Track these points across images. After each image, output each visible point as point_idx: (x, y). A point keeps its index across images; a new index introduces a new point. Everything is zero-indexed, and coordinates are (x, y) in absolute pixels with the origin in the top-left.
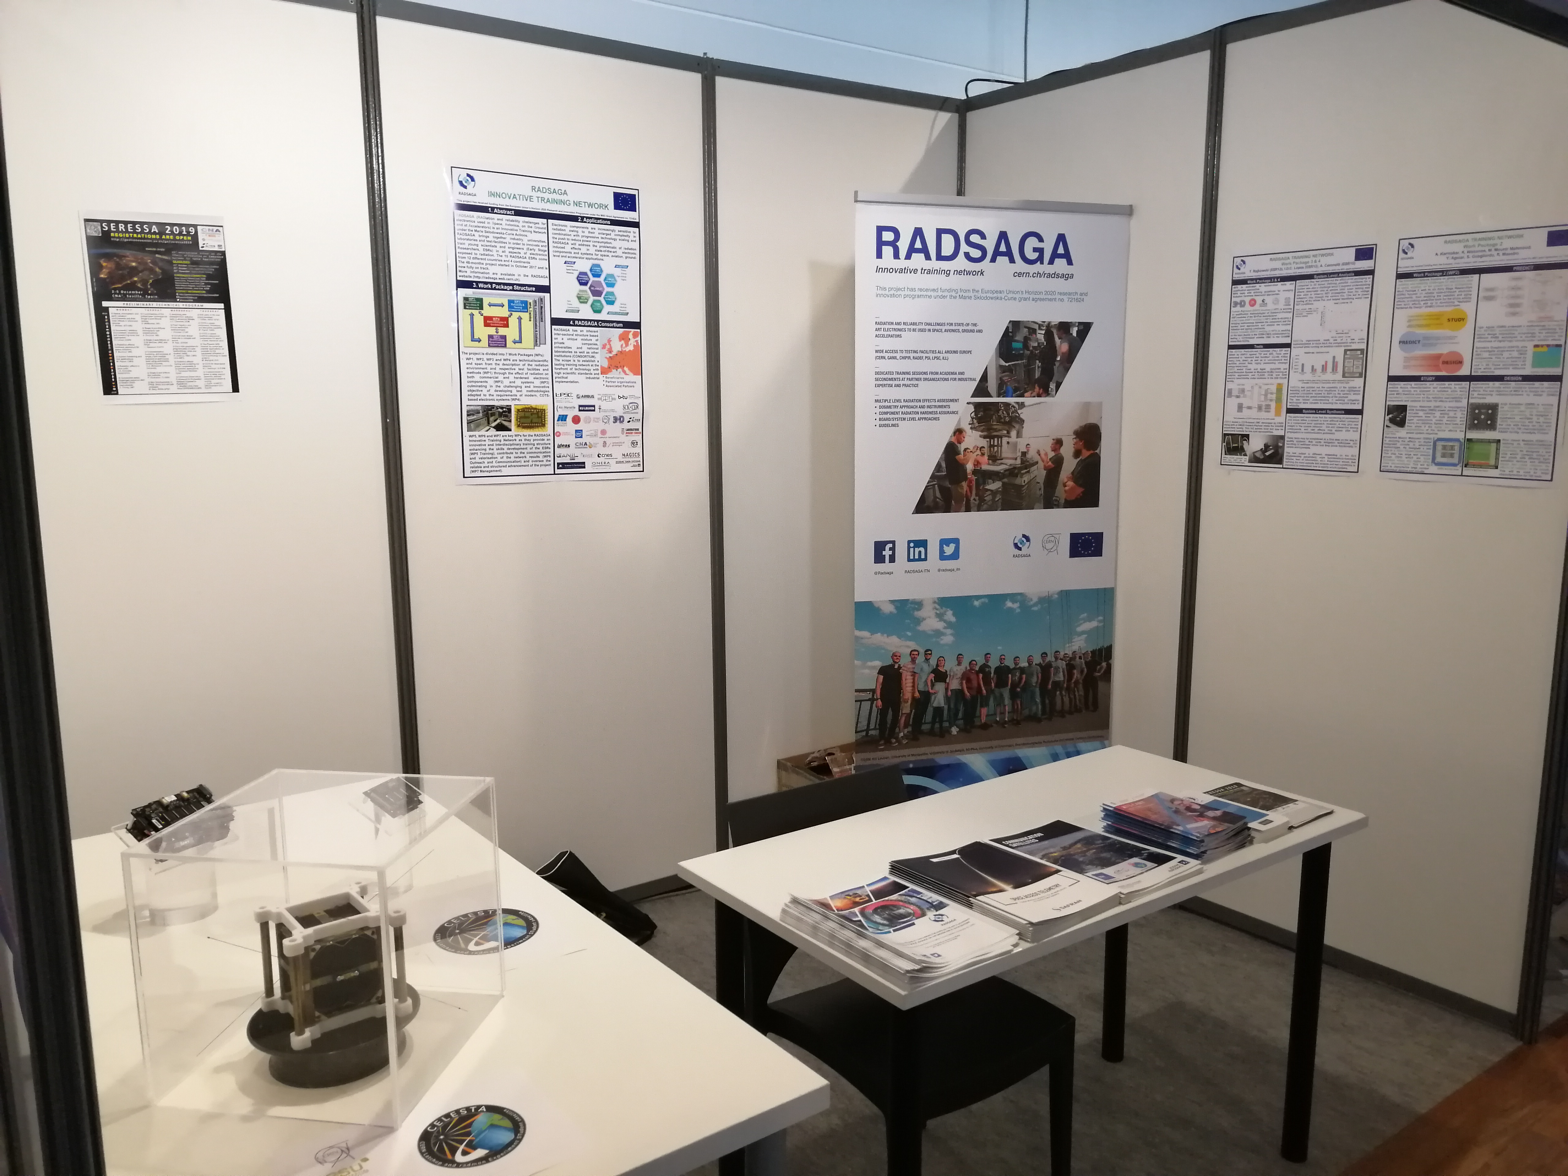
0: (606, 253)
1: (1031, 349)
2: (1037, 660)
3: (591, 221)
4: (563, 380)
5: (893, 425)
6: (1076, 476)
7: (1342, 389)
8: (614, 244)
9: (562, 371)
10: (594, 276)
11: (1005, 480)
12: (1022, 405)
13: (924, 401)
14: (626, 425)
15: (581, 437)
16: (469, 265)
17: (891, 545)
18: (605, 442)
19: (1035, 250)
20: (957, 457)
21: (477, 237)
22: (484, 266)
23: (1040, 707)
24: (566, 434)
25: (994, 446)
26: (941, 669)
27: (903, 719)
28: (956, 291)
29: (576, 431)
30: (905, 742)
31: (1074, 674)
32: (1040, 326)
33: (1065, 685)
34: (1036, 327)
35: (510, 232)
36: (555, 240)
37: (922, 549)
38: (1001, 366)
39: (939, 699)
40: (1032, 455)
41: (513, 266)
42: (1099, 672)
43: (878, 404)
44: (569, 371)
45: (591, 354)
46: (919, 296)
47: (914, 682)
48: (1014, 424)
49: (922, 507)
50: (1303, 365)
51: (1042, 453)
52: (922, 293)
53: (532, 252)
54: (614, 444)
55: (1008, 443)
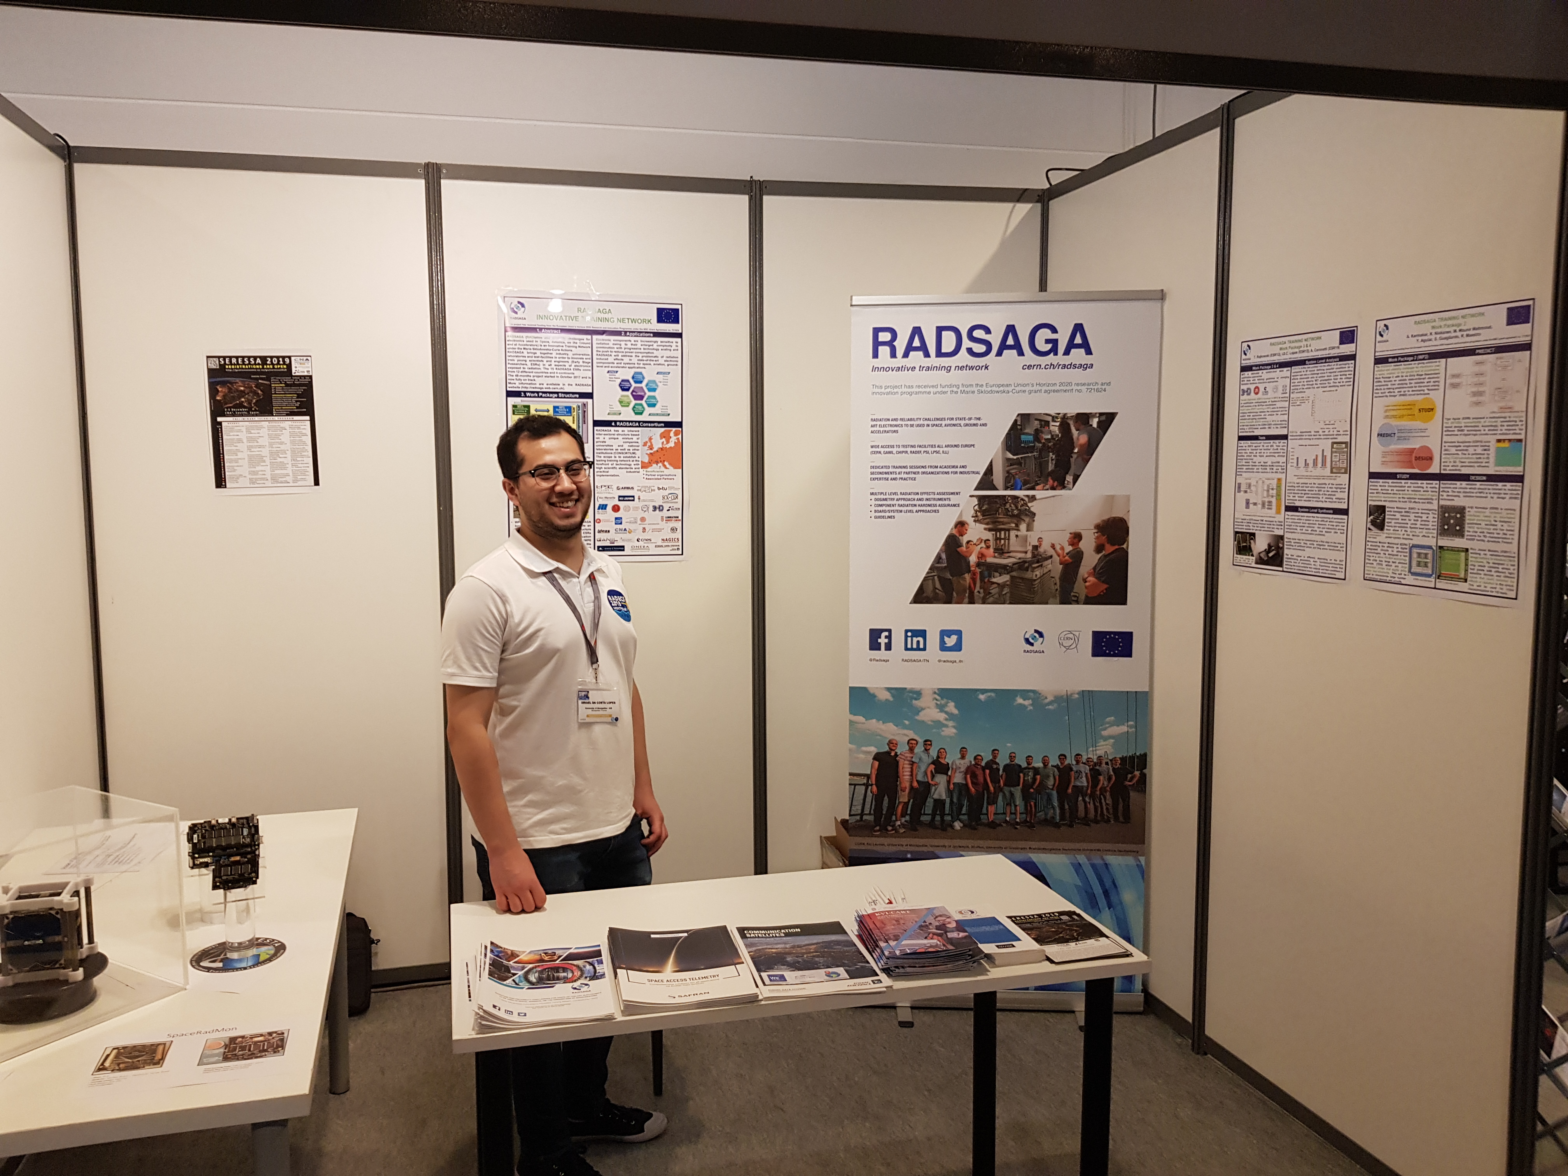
0: (648, 362)
1: (1043, 441)
2: (1054, 761)
3: (634, 334)
4: (604, 474)
5: (890, 517)
6: (1098, 572)
7: (1330, 486)
8: (656, 353)
9: (603, 466)
10: (636, 382)
11: (1014, 574)
12: (1033, 498)
13: (922, 494)
14: (665, 513)
15: (621, 523)
16: (518, 378)
17: (887, 634)
18: (644, 528)
19: (1048, 341)
20: (959, 549)
21: (525, 354)
22: (532, 378)
23: (1058, 811)
24: (608, 521)
25: (1000, 539)
26: (942, 761)
27: (900, 807)
28: (958, 386)
29: (616, 519)
30: (902, 831)
31: (1099, 780)
32: (1054, 418)
33: (1089, 792)
34: (1050, 419)
35: (555, 348)
36: (599, 353)
37: (921, 639)
38: (1008, 459)
39: (940, 791)
40: (1045, 548)
41: (558, 377)
42: (1129, 781)
43: (873, 497)
44: (610, 466)
45: (631, 451)
46: (917, 393)
47: (912, 772)
48: (1023, 517)
49: (920, 597)
50: (1298, 458)
51: (1058, 547)
52: (921, 390)
53: (577, 364)
54: (653, 530)
55: (1017, 536)
